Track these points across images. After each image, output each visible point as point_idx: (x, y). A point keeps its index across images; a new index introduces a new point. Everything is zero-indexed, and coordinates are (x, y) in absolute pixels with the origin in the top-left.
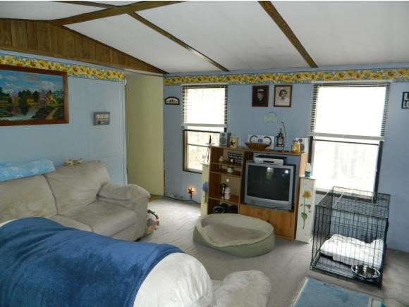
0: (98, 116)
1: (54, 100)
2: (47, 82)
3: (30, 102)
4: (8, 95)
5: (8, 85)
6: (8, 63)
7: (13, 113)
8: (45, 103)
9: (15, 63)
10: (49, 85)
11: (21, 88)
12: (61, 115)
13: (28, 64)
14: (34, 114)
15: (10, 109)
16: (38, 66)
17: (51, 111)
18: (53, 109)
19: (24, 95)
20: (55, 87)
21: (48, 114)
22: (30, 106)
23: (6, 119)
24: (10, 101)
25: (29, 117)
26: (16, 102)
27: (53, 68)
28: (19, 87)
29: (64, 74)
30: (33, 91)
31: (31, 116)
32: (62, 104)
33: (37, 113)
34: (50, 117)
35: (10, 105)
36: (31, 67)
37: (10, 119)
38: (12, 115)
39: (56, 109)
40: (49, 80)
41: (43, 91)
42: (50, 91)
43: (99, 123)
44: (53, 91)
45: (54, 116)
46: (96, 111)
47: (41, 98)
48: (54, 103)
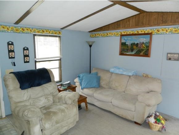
0: (169, 55)
1: (145, 46)
2: (142, 39)
3: (135, 47)
4: (128, 45)
5: (128, 41)
6: (129, 33)
7: (128, 51)
8: (140, 48)
9: (131, 33)
10: (143, 40)
11: (132, 42)
12: (147, 53)
13: (136, 33)
14: (135, 52)
15: (127, 50)
16: (140, 32)
17: (143, 51)
18: (143, 50)
19: (133, 44)
20: (145, 41)
21: (141, 52)
22: (134, 49)
23: (126, 53)
24: (128, 47)
25: (133, 53)
26: (129, 47)
27: (146, 32)
28: (131, 42)
29: (150, 34)
30: (136, 43)
31: (134, 53)
32: (148, 48)
33: (136, 52)
34: (142, 54)
35: (127, 48)
36: (137, 33)
37: (127, 53)
38: (128, 52)
39: (145, 50)
40: (143, 37)
41: (140, 43)
42: (143, 43)
43: (170, 59)
44: (144, 42)
45: (143, 53)
46: (168, 52)
47: (139, 46)
48: (144, 47)
